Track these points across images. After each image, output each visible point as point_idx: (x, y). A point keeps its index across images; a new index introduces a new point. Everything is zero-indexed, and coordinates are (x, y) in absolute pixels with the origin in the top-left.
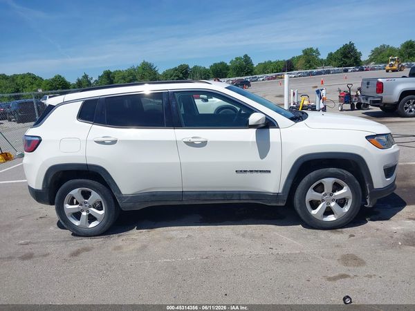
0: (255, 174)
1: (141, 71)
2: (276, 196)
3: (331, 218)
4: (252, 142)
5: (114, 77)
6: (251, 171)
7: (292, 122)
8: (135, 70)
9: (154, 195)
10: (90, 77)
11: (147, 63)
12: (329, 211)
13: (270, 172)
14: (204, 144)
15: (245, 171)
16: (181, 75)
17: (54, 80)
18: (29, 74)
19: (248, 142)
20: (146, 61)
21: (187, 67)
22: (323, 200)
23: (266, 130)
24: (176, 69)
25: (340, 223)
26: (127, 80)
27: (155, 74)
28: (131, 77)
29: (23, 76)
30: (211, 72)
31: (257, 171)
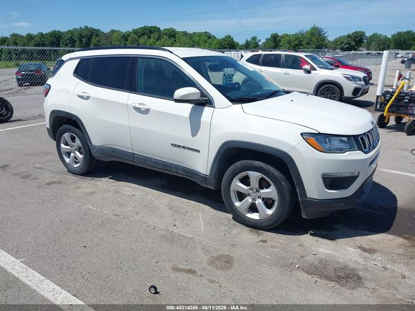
0: (187, 151)
1: (308, 36)
2: (205, 178)
3: (255, 216)
4: (186, 118)
5: (280, 41)
6: (184, 147)
7: (230, 103)
8: (303, 35)
9: (114, 151)
10: (258, 39)
11: (317, 28)
12: (253, 208)
13: (199, 151)
14: (147, 111)
15: (179, 146)
16: (353, 43)
17: (224, 40)
18: (206, 33)
19: (183, 117)
20: (316, 26)
21: (363, 34)
22: (249, 195)
23: (200, 107)
24: (349, 36)
25: (263, 224)
26: (293, 44)
27: (323, 40)
28: (297, 42)
29: (200, 35)
30: (392, 42)
31: (189, 148)
